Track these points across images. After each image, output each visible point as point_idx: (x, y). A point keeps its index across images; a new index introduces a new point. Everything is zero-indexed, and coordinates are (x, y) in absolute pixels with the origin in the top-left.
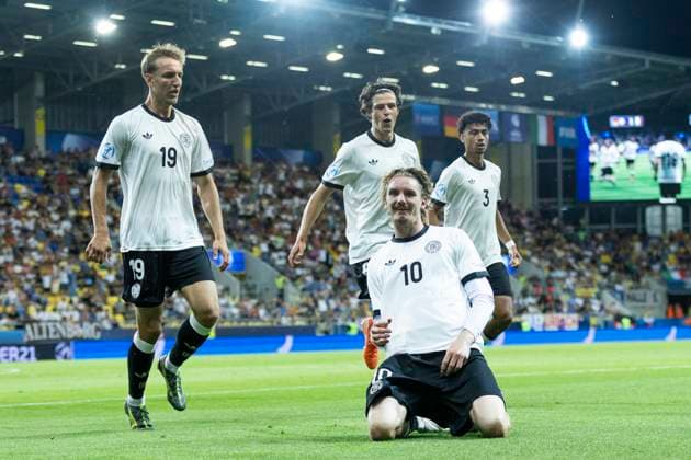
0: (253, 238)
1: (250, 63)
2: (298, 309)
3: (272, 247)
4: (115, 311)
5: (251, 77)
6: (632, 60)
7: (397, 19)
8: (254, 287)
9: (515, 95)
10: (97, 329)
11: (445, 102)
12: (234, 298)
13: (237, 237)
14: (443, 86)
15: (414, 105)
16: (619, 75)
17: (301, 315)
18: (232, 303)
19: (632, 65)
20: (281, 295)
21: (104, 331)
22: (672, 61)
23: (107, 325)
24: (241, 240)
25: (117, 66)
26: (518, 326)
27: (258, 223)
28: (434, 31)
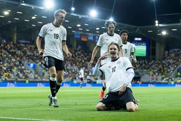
0: (38, 61)
1: (39, 22)
2: (47, 77)
3: (42, 63)
4: (6, 76)
5: (39, 25)
6: (123, 25)
7: (72, 14)
8: (37, 72)
9: (97, 32)
10: (1, 80)
11: (81, 33)
12: (33, 74)
13: (34, 61)
14: (81, 29)
15: (75, 33)
16: (120, 29)
17: (48, 78)
18: (32, 75)
19: (123, 27)
20: (44, 74)
21: (3, 81)
22: (131, 26)
23: (4, 79)
24: (35, 61)
25: (9, 22)
26: (96, 82)
27: (39, 58)
28: (80, 17)
